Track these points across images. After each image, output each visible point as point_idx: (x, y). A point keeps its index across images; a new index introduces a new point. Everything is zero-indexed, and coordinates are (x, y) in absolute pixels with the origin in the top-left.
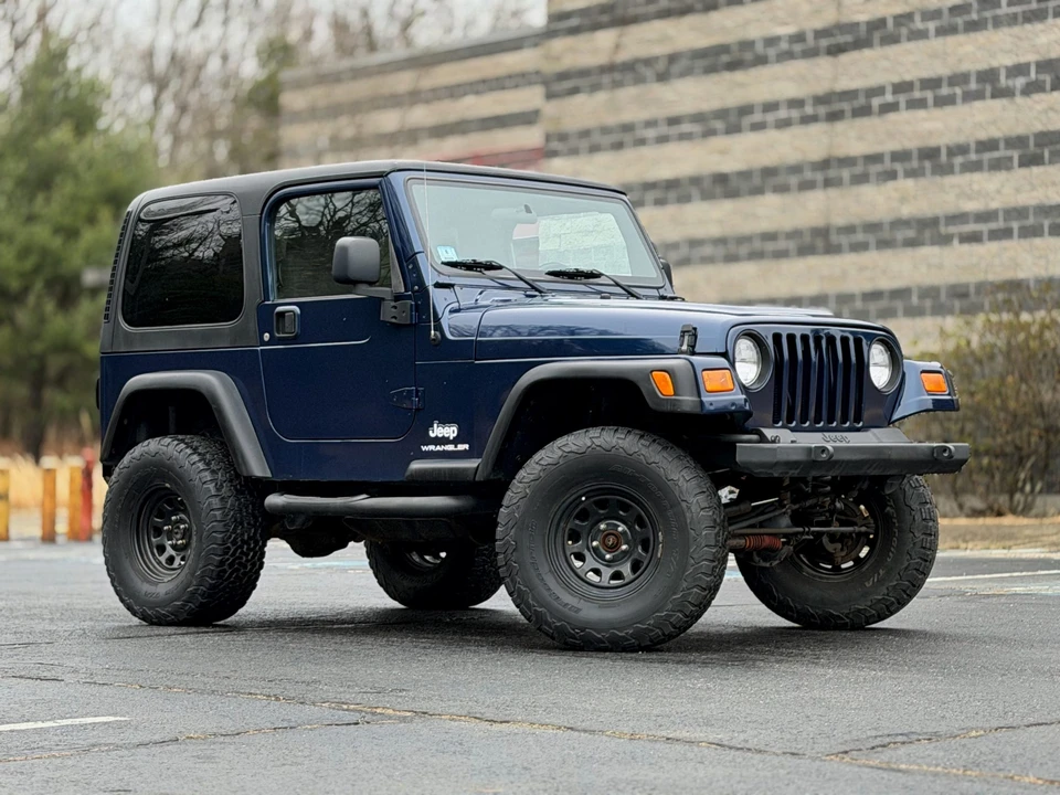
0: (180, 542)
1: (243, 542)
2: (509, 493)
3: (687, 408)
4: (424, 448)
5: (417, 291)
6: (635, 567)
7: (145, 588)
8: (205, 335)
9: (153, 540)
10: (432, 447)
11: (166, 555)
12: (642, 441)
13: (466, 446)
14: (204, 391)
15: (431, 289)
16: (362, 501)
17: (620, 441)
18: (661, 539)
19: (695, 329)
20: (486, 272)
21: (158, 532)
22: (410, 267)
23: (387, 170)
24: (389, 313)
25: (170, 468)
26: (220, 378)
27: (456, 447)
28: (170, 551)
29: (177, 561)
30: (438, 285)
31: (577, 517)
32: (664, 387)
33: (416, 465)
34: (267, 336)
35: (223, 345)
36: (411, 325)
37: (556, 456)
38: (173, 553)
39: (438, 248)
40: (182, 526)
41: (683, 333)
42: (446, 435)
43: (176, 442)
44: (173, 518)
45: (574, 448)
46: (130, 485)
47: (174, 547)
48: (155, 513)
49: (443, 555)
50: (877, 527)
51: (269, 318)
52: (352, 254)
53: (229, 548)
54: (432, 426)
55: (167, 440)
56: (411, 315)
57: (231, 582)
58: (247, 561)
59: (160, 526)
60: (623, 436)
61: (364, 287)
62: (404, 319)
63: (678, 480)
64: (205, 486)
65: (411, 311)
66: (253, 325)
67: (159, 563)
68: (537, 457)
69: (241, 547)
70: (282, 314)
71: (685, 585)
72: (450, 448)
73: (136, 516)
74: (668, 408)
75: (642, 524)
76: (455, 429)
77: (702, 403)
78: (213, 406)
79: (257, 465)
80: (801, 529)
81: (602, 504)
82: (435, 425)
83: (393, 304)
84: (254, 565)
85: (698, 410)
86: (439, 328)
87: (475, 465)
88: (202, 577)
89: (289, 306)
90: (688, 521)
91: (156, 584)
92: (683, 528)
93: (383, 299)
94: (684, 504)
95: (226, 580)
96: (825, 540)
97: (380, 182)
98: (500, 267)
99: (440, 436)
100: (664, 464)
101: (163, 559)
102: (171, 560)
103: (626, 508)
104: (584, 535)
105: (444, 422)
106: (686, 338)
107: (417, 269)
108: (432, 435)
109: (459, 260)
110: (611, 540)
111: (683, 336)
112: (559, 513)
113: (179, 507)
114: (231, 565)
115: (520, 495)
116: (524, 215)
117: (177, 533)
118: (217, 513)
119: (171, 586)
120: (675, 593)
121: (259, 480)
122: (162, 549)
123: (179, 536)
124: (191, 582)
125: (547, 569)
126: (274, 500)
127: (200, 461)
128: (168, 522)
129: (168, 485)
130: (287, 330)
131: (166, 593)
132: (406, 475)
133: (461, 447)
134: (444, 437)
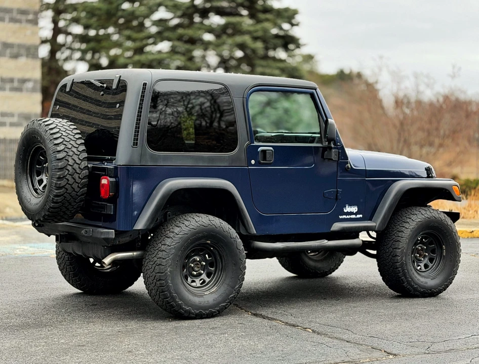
4: (341, 217)
5: (339, 145)
6: (431, 260)
7: (196, 299)
8: (211, 159)
9: (183, 273)
10: (344, 217)
11: (190, 280)
13: (361, 216)
18: (444, 248)
21: (184, 268)
27: (356, 216)
32: (457, 192)
34: (253, 162)
35: (223, 165)
38: (194, 279)
42: (352, 211)
54: (345, 207)
62: (336, 158)
65: (338, 155)
66: (243, 156)
70: (264, 151)
72: (353, 216)
76: (357, 208)
82: (347, 207)
89: (267, 147)
92: (454, 243)
99: (349, 211)
102: (193, 282)
105: (350, 205)
108: (345, 211)
110: (421, 252)
117: (198, 267)
129: (209, 242)
130: (267, 159)
131: (214, 300)
132: (331, 229)
133: (358, 216)
134: (351, 212)
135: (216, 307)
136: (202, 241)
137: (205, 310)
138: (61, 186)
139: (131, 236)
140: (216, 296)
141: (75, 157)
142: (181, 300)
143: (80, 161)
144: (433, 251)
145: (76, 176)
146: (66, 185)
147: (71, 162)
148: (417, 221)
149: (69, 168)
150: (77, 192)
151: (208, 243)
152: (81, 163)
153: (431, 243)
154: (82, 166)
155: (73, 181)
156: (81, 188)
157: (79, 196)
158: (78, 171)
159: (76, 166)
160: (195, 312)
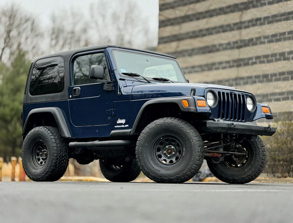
0: (44, 157)
1: (62, 156)
2: (140, 137)
3: (192, 111)
4: (115, 127)
5: (114, 81)
6: (177, 159)
7: (34, 171)
8: (53, 97)
9: (37, 157)
10: (118, 126)
11: (40, 161)
12: (179, 121)
13: (128, 126)
14: (52, 113)
15: (118, 80)
16: (97, 142)
17: (172, 121)
18: (184, 150)
19: (195, 89)
20: (135, 77)
21: (38, 155)
22: (112, 74)
23: (107, 47)
24: (106, 87)
25: (42, 135)
26: (57, 109)
27: (125, 126)
28: (41, 160)
29: (43, 163)
30: (121, 79)
31: (159, 144)
32: (185, 105)
33: (113, 132)
34: (71, 96)
35: (58, 100)
36: (112, 91)
37: (153, 126)
38: (42, 161)
39: (120, 69)
40: (45, 153)
41: (192, 90)
42: (122, 123)
43: (44, 128)
44: (43, 150)
45: (159, 123)
46: (30, 140)
47: (42, 159)
48: (37, 149)
49: (122, 166)
50: (248, 154)
51: (71, 91)
52: (95, 70)
53: (58, 158)
55: (41, 127)
56: (112, 88)
57: (59, 169)
58: (64, 162)
59: (38, 153)
60: (173, 120)
61: (99, 80)
62: (110, 89)
63: (190, 132)
64: (52, 140)
65: (112, 86)
66: (67, 93)
67: (38, 164)
68: (148, 126)
69: (62, 158)
70: (75, 90)
71: (191, 163)
72: (123, 126)
73: (32, 150)
74: (187, 110)
75: (179, 146)
77: (197, 109)
78: (55, 117)
79: (67, 134)
80: (226, 152)
81: (167, 140)
82: (119, 120)
83: (107, 85)
84: (65, 164)
85: (195, 111)
86: (120, 91)
87: (130, 131)
88: (50, 166)
89: (78, 87)
90: (192, 144)
91: (37, 169)
92: (191, 147)
93: (104, 83)
94: (191, 140)
95: (57, 168)
96: (233, 157)
97: (104, 50)
98: (139, 76)
99: (120, 123)
100: (185, 128)
101: (39, 162)
102: (41, 163)
103: (174, 141)
104: (162, 149)
105: (121, 119)
106: (192, 92)
107: (114, 75)
108: (118, 123)
109: (127, 72)
110: (170, 151)
111: (191, 91)
112: (154, 142)
113: (44, 147)
114: (59, 163)
115: (143, 137)
116: (146, 62)
117: (43, 155)
118: (55, 148)
119: (41, 170)
120: (188, 166)
121: (68, 138)
122: (39, 160)
123: (44, 156)
124: (47, 168)
125: (150, 159)
126: (71, 143)
127: (50, 133)
128: (41, 152)
129: (41, 140)
130: (76, 94)
132: (110, 134)
133: (126, 126)
134: (121, 123)
135: (40, 176)
137: (35, 176)
160: (32, 177)
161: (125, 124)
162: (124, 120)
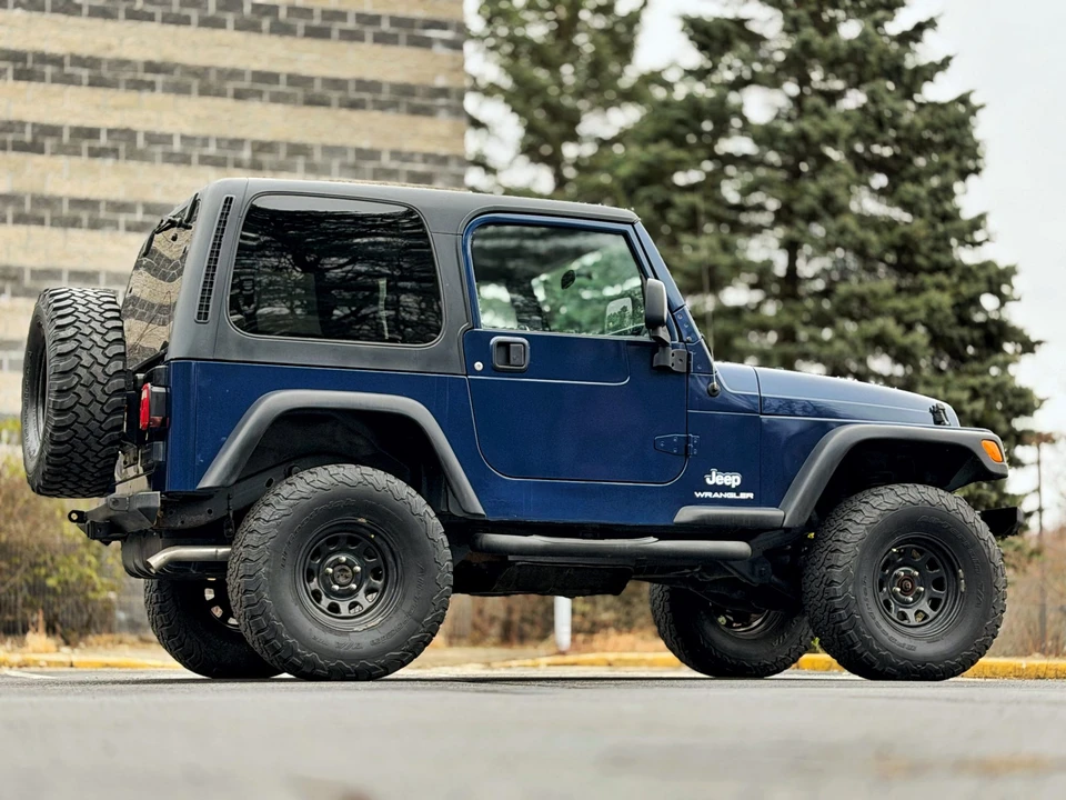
0: (348, 587)
4: (697, 495)
5: (689, 341)
6: (935, 604)
7: (332, 639)
9: (308, 585)
11: (325, 603)
13: (751, 495)
15: (702, 341)
21: (311, 576)
22: (680, 318)
24: (670, 359)
28: (330, 598)
29: (344, 609)
32: (994, 454)
34: (479, 366)
36: (685, 373)
38: (336, 600)
42: (728, 484)
51: (483, 346)
54: (710, 473)
56: (687, 365)
59: (314, 568)
62: (681, 367)
65: (687, 361)
66: (456, 351)
70: (505, 345)
72: (732, 495)
76: (738, 478)
82: (714, 473)
83: (671, 350)
86: (717, 380)
89: (513, 337)
91: (346, 633)
97: (628, 229)
99: (720, 484)
101: (323, 606)
102: (335, 607)
105: (723, 470)
106: (943, 414)
108: (710, 482)
110: (908, 584)
119: (376, 635)
122: (317, 595)
123: (346, 581)
129: (364, 521)
130: (512, 362)
131: (373, 643)
132: (676, 520)
133: (743, 496)
134: (724, 485)
135: (377, 657)
136: (347, 518)
137: (348, 662)
138: (64, 407)
139: (210, 512)
140: (379, 636)
141: (97, 352)
142: (293, 636)
143: (107, 360)
144: (939, 584)
145: (97, 389)
146: (75, 405)
147: (86, 360)
148: (884, 508)
149: (81, 371)
150: (101, 423)
151: (361, 525)
152: (108, 363)
153: (933, 566)
154: (111, 369)
155: (90, 398)
156: (109, 415)
157: (107, 432)
158: (102, 378)
159: (97, 369)
160: (327, 664)
161: (738, 490)
162: (734, 477)
